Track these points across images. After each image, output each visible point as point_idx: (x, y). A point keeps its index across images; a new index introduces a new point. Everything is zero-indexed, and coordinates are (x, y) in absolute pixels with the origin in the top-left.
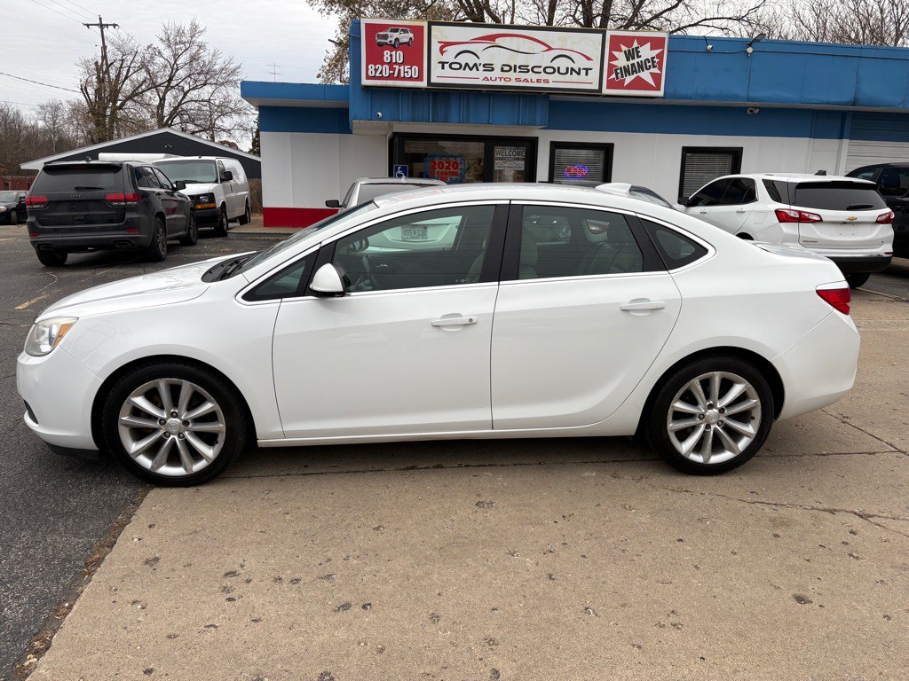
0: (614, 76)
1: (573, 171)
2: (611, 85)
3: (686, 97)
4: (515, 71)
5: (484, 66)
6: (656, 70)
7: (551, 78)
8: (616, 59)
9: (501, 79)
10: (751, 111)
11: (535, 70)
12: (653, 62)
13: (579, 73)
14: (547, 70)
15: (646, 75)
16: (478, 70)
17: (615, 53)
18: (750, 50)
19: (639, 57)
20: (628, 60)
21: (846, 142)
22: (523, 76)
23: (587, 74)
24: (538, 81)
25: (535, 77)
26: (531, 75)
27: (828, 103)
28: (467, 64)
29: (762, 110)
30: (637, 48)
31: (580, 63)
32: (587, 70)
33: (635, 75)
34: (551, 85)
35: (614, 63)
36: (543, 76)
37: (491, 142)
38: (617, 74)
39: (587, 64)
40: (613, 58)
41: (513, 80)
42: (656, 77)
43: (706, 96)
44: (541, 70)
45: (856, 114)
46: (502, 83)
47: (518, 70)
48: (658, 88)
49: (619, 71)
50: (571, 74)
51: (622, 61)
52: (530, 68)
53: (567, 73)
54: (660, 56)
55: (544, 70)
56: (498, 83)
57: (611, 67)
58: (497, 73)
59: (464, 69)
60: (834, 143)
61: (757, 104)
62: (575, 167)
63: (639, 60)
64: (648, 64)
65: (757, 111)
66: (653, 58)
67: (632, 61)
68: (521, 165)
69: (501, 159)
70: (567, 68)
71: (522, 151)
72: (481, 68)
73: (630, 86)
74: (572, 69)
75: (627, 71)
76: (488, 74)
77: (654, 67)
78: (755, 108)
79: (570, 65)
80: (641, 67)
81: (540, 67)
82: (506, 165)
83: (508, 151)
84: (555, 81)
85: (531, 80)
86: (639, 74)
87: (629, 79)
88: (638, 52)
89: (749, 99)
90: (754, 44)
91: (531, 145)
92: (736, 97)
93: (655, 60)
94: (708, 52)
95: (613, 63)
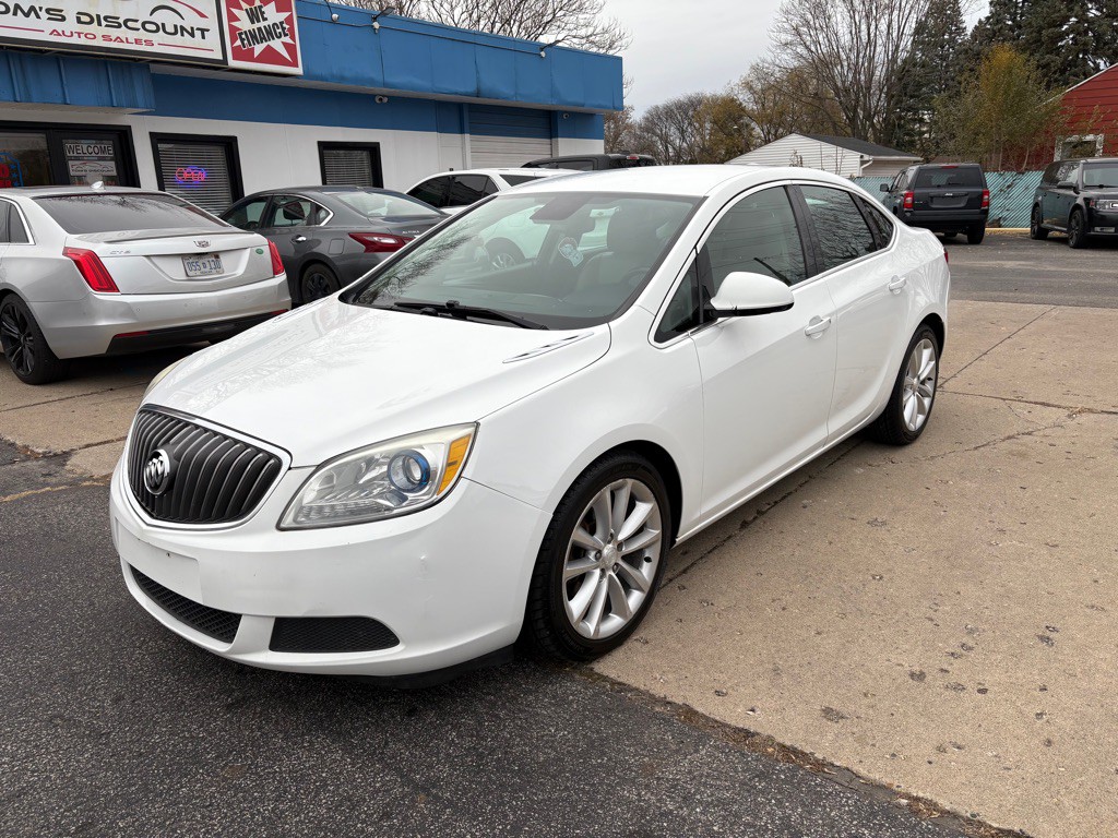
0: (238, 43)
1: (186, 175)
2: (238, 54)
3: (322, 78)
4: (100, 24)
5: (48, 11)
6: (287, 40)
7: (154, 37)
8: (238, 19)
9: (79, 34)
10: (381, 99)
11: (129, 24)
12: (283, 29)
13: (192, 35)
14: (148, 26)
15: (277, 45)
16: (38, 17)
17: (235, 11)
18: (376, 25)
19: (265, 19)
20: (253, 22)
21: (467, 136)
22: (114, 33)
23: (203, 37)
24: (137, 41)
25: (132, 35)
26: (123, 32)
27: (456, 93)
28: (17, 7)
29: (391, 98)
30: (260, 7)
31: (191, 20)
32: (203, 31)
33: (265, 44)
34: (156, 49)
35: (235, 24)
36: (142, 35)
37: (59, 133)
38: (242, 40)
39: (202, 23)
40: (231, 17)
41: (99, 37)
42: (290, 48)
43: (342, 79)
44: (138, 25)
45: (473, 108)
46: (83, 41)
47: (104, 23)
48: (295, 64)
49: (244, 36)
50: (182, 35)
51: (245, 24)
52: (121, 21)
53: (176, 33)
54: (289, 20)
55: (144, 24)
56: (75, 40)
57: (233, 30)
58: (70, 25)
59: (15, 14)
60: (457, 137)
61: (385, 91)
62: (188, 170)
63: (266, 23)
64: (278, 31)
65: (385, 100)
66: (281, 23)
67: (257, 25)
68: (111, 168)
69: (77, 159)
70: (175, 26)
71: (108, 147)
72: (43, 14)
73: (260, 59)
74: (182, 28)
75: (254, 37)
76: (59, 26)
77: (286, 35)
78: (384, 96)
79: (179, 22)
80: (270, 33)
81: (137, 21)
82: (87, 167)
83: (85, 146)
84: (161, 44)
85: (126, 40)
86: (269, 43)
87: (258, 49)
88: (263, 13)
89: (385, 85)
90: (379, 19)
91: (123, 137)
92: (372, 82)
93: (284, 25)
94: (333, 22)
95: (233, 24)
